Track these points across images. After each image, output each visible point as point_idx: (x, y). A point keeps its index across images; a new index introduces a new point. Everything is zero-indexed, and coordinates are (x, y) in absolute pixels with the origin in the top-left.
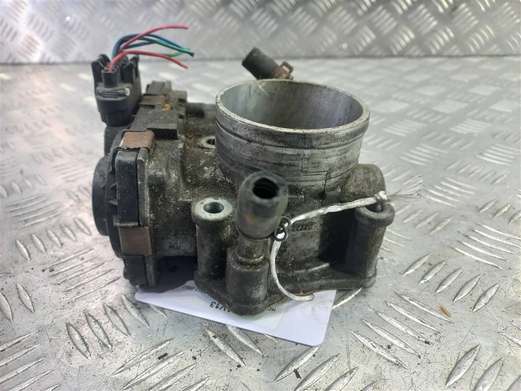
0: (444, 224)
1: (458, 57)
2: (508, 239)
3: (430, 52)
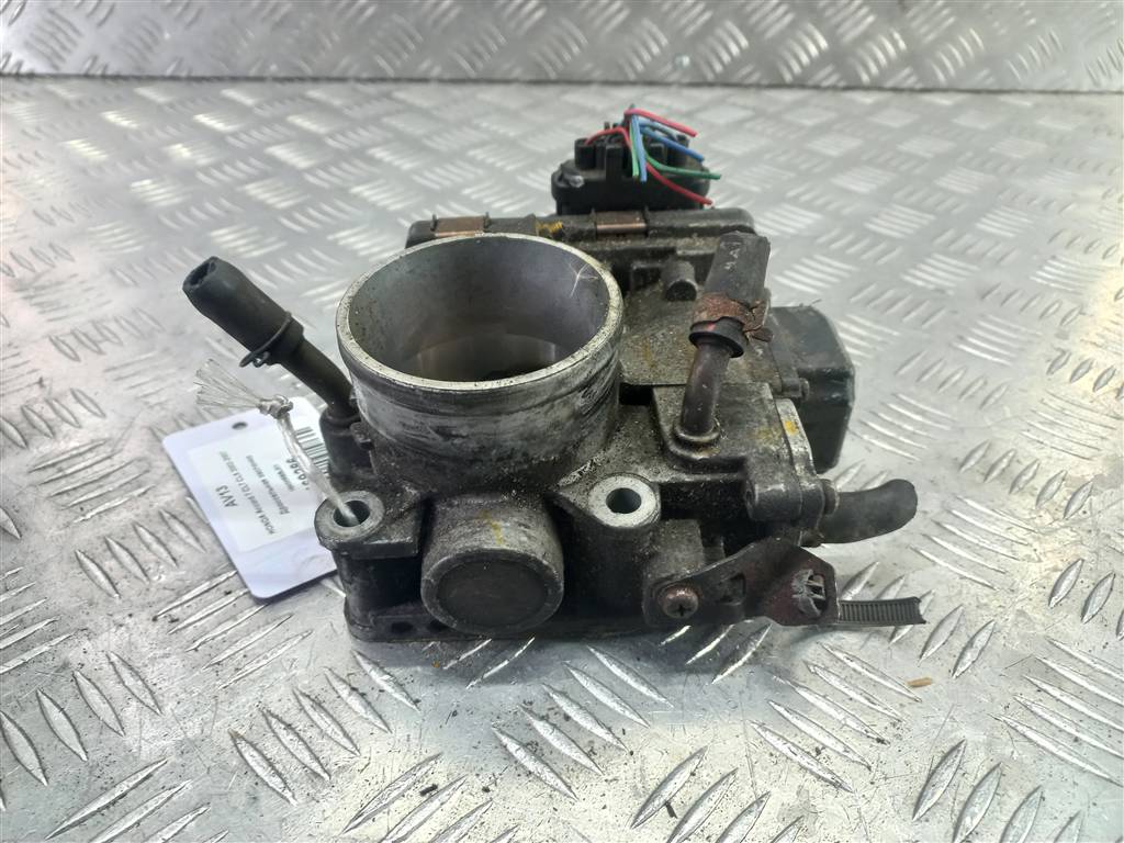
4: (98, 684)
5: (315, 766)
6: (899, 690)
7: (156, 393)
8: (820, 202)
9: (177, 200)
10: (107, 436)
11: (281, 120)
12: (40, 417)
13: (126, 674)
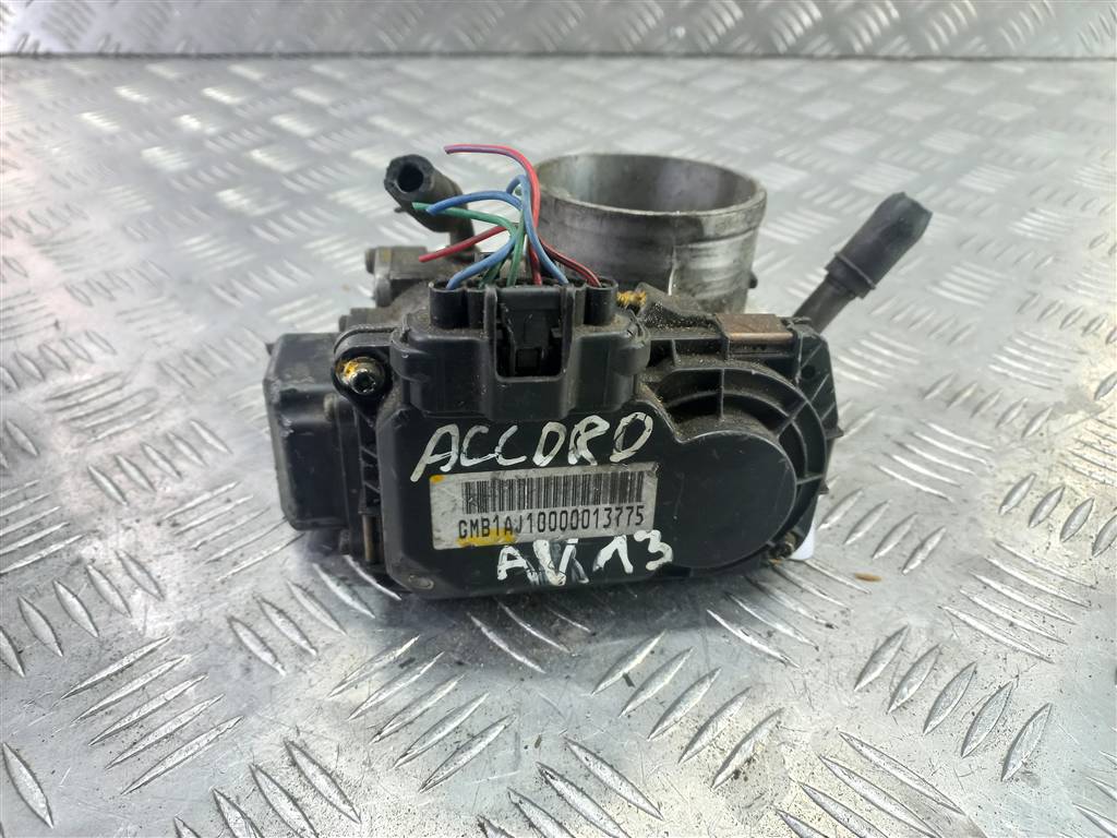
0: (863, 422)
1: (905, 59)
2: (968, 448)
3: (852, 49)
4: (108, 576)
5: (303, 643)
6: (848, 583)
7: (164, 333)
8: (806, 161)
9: (185, 165)
10: (117, 370)
11: (286, 93)
12: (56, 354)
13: (133, 567)
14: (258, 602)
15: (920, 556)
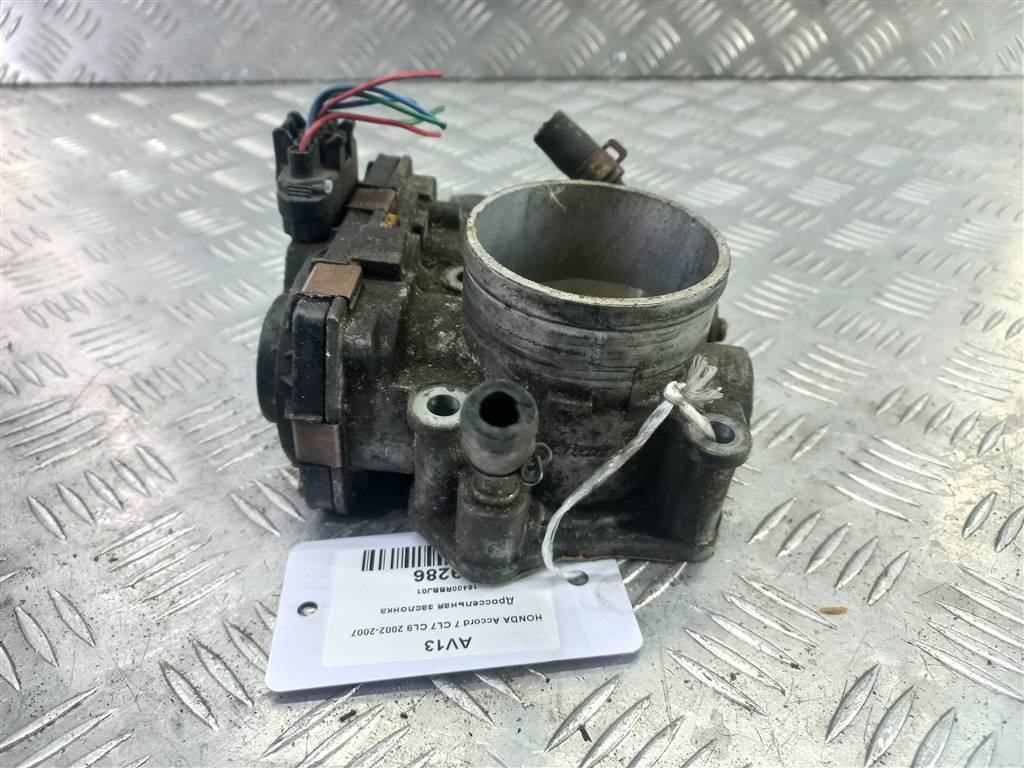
2: (924, 466)
3: (784, 70)
4: (38, 619)
5: (239, 693)
6: (813, 617)
7: (116, 354)
8: (745, 176)
9: (149, 187)
10: (67, 392)
11: (249, 117)
12: (8, 378)
13: (65, 608)
14: (194, 646)
15: (884, 584)
